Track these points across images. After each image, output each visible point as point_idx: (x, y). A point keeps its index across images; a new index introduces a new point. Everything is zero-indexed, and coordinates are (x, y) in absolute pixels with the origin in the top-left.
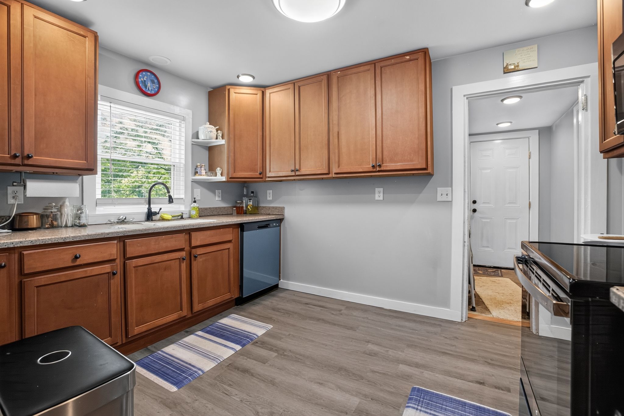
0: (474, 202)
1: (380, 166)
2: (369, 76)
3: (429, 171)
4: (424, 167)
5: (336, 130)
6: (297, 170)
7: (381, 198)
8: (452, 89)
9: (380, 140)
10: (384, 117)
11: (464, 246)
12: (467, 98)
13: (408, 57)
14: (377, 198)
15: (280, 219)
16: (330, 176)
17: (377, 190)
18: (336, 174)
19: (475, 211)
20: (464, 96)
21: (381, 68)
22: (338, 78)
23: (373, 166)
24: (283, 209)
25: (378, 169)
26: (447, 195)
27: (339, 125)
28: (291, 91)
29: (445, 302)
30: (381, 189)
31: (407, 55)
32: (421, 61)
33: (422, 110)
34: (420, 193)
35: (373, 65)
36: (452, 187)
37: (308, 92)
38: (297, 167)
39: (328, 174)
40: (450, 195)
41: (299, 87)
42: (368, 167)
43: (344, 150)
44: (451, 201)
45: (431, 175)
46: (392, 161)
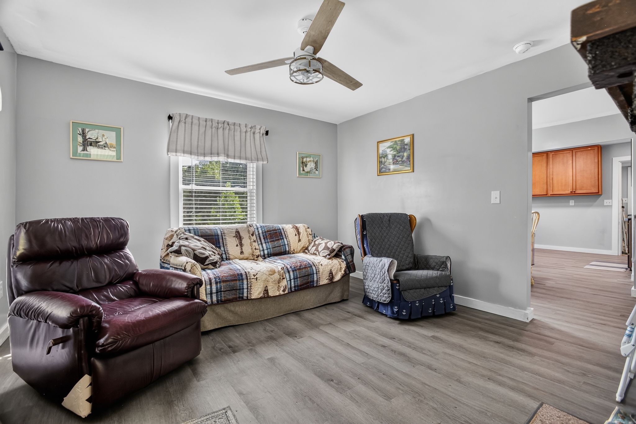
1: (574, 192)
2: (569, 155)
3: (600, 193)
4: (598, 192)
5: (551, 177)
7: (573, 204)
8: (612, 159)
9: (574, 181)
10: (577, 172)
12: (621, 162)
13: (590, 149)
14: (571, 204)
16: (548, 195)
17: (571, 201)
18: (551, 195)
20: (619, 161)
21: (576, 151)
22: (553, 155)
23: (571, 192)
25: (573, 193)
26: (609, 203)
27: (553, 175)
29: (610, 248)
30: (573, 201)
32: (596, 150)
33: (597, 170)
34: (595, 202)
35: (571, 151)
36: (612, 199)
39: (547, 195)
40: (611, 203)
42: (569, 192)
43: (555, 185)
44: (611, 206)
45: (601, 195)
46: (581, 189)
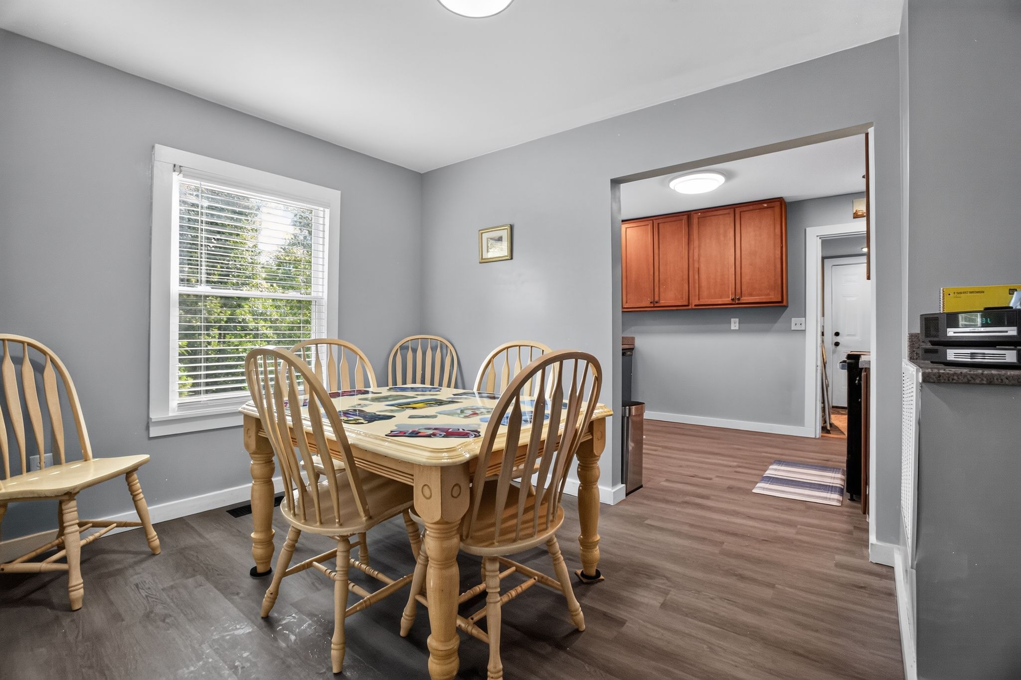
0: (837, 334)
1: (739, 299)
2: (729, 220)
3: (784, 303)
4: (780, 300)
5: (696, 266)
6: (656, 302)
7: (737, 328)
8: (805, 230)
9: (738, 276)
10: (743, 256)
11: (817, 370)
12: (820, 238)
13: (766, 205)
14: (733, 328)
15: (631, 349)
16: (690, 307)
17: (733, 320)
18: (696, 305)
19: (837, 344)
20: (817, 236)
21: (740, 212)
22: (699, 218)
23: (733, 300)
24: (633, 339)
25: (737, 302)
26: (801, 324)
27: (699, 262)
28: (649, 227)
29: (799, 420)
30: (737, 320)
31: (765, 203)
32: (777, 210)
33: (778, 252)
34: (775, 322)
35: (733, 210)
36: (805, 317)
37: (667, 229)
38: (657, 299)
39: (688, 306)
40: (803, 324)
41: (658, 224)
42: (726, 300)
43: (704, 283)
44: (805, 330)
45: (786, 307)
46: (750, 294)
